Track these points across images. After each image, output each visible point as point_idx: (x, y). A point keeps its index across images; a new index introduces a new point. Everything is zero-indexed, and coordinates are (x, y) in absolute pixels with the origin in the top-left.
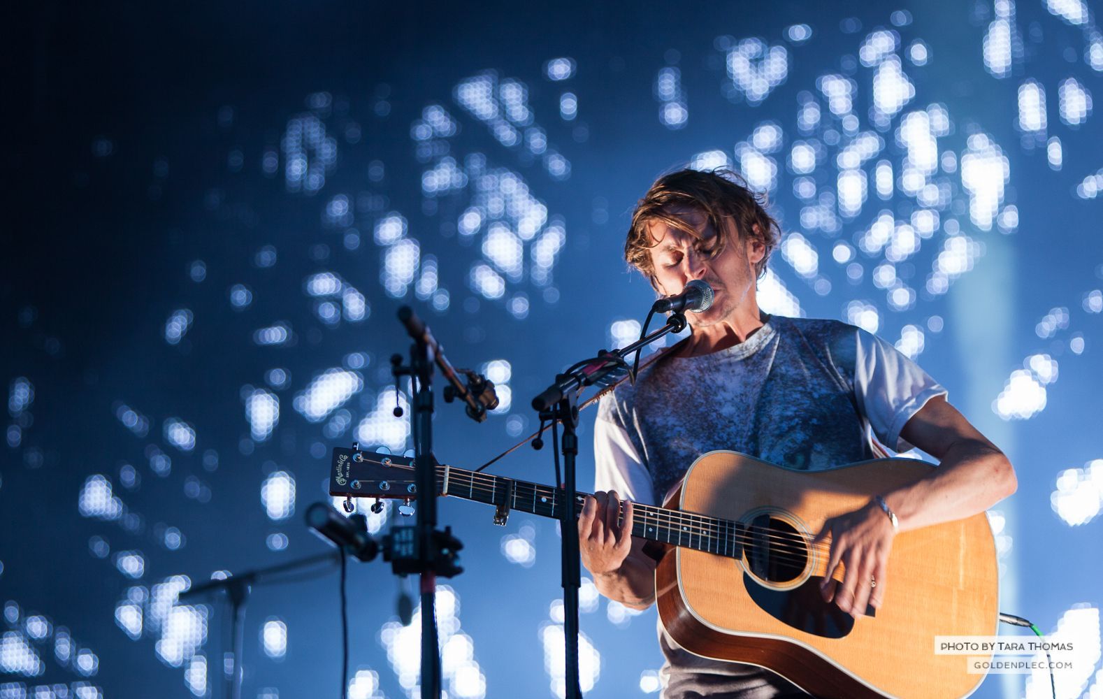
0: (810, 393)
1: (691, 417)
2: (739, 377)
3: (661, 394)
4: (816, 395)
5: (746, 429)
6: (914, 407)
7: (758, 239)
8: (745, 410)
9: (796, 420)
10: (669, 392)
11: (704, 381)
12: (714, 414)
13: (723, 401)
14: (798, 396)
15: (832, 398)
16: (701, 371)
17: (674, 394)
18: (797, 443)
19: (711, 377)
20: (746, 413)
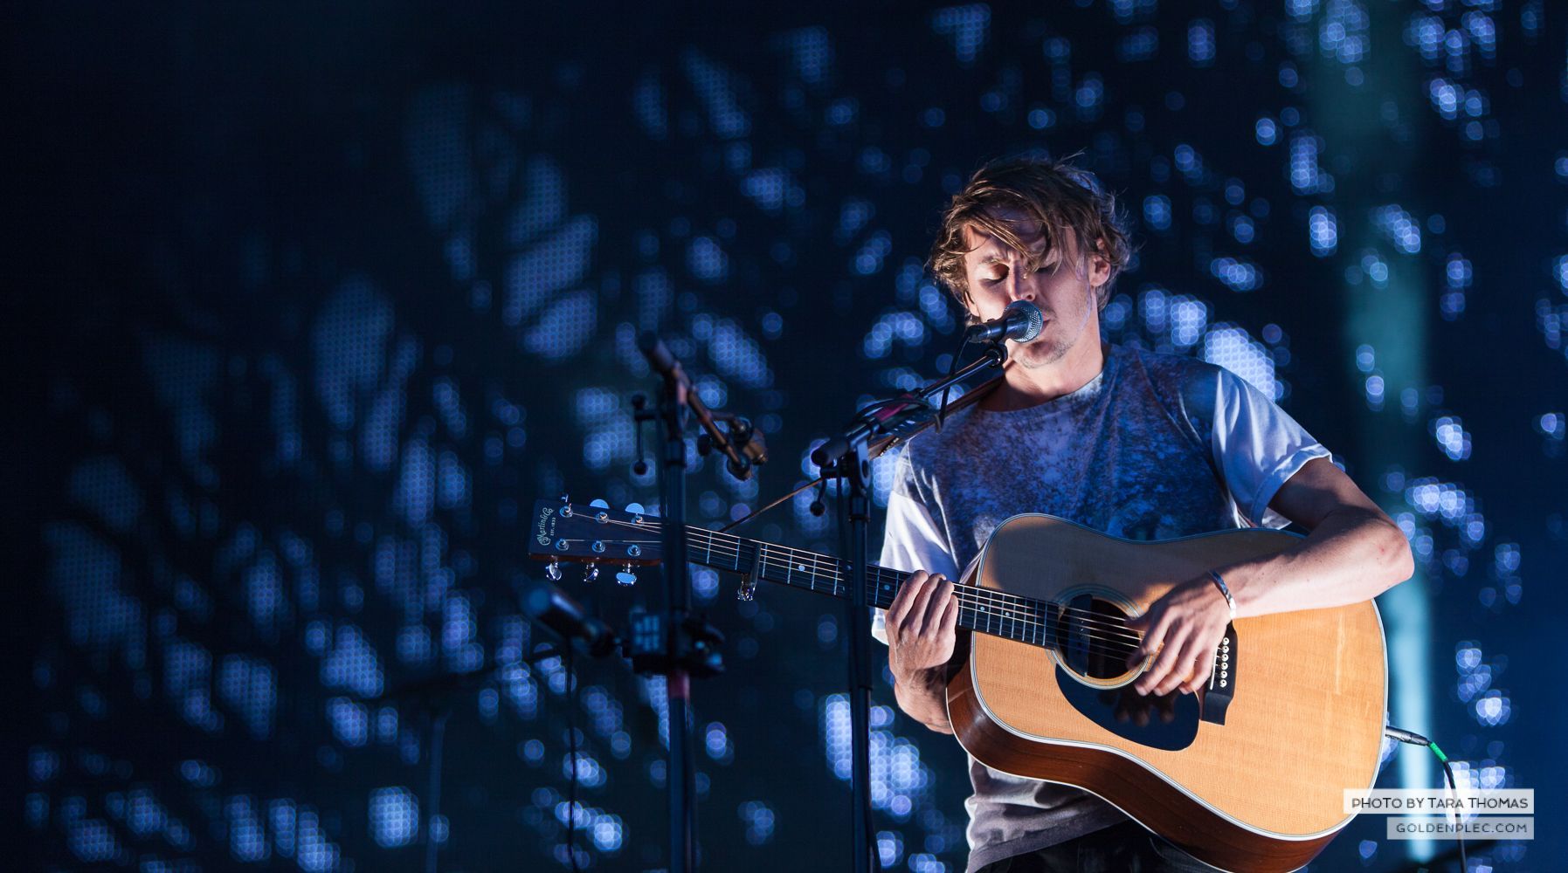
0: (1154, 453)
1: (1007, 488)
2: (1067, 437)
3: (969, 458)
4: (1161, 456)
5: (1075, 499)
6: (1288, 470)
7: (1102, 257)
8: (1074, 478)
9: (1138, 487)
10: (978, 457)
11: (1023, 443)
12: (1034, 483)
13: (1045, 466)
14: (1139, 457)
15: (1182, 459)
16: (1019, 429)
17: (986, 459)
18: (1137, 515)
19: (1032, 437)
20: (1074, 482)
